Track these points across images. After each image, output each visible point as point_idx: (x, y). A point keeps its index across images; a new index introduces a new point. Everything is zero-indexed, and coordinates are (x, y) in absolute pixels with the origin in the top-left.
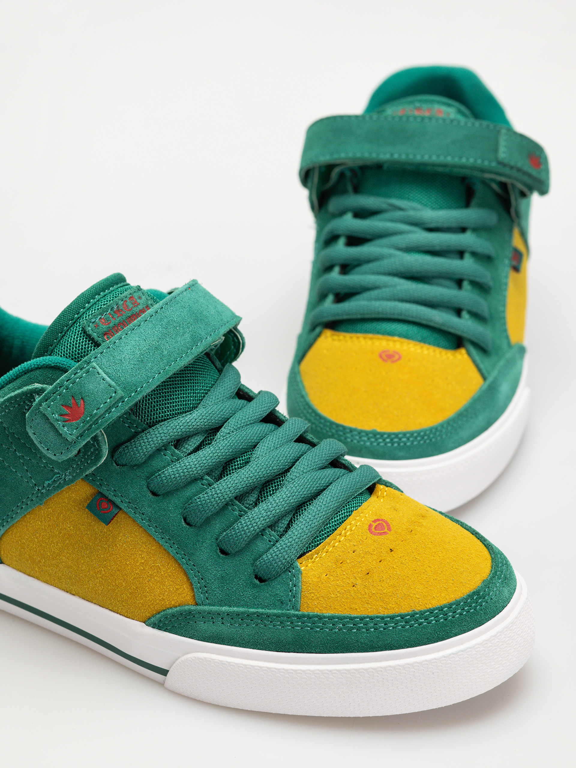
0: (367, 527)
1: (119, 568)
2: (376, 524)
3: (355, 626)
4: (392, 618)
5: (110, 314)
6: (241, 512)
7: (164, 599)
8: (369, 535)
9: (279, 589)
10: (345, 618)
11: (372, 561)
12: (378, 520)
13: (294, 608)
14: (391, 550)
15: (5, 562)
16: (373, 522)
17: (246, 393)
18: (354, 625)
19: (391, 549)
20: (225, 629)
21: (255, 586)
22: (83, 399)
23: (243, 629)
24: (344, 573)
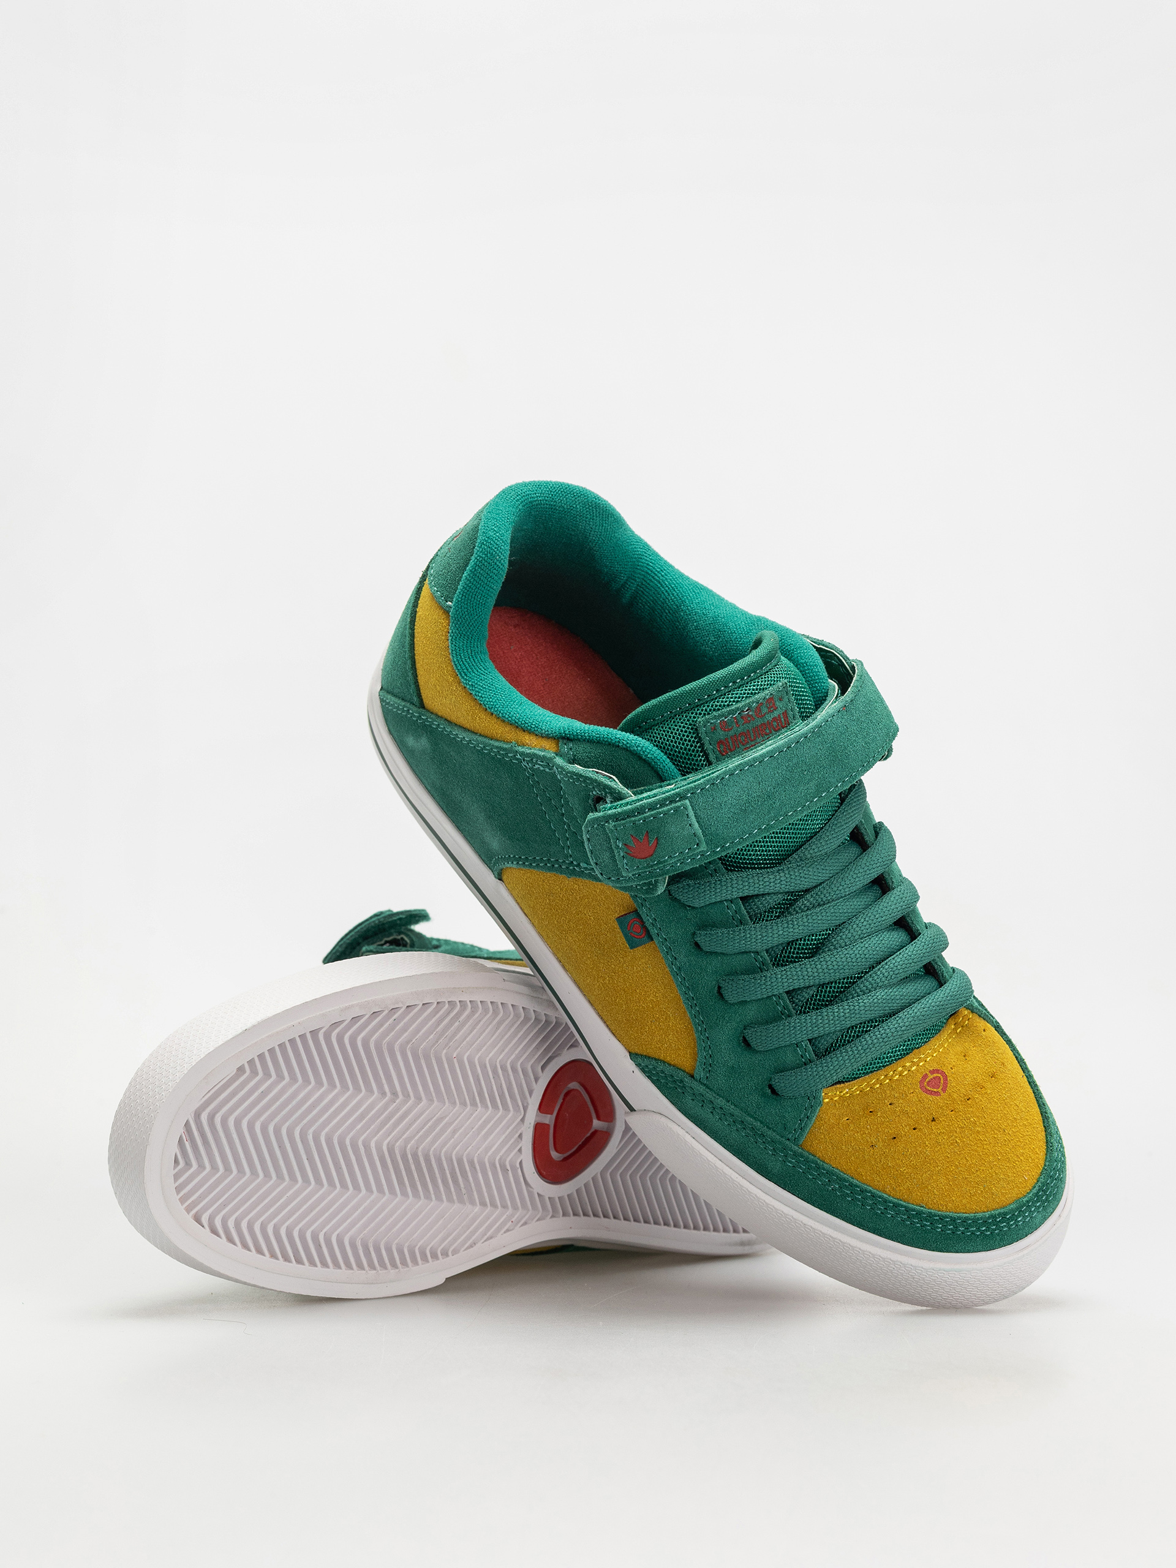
0: (920, 1076)
1: (626, 989)
2: (932, 1077)
3: (852, 1194)
4: (896, 1205)
5: (735, 718)
6: (785, 1009)
7: (660, 1049)
8: (918, 1090)
9: (789, 1113)
10: (845, 1180)
11: (906, 1126)
12: (937, 1071)
13: (796, 1141)
14: (934, 1120)
15: (505, 880)
16: (930, 1072)
17: (862, 834)
18: (851, 1192)
19: (933, 1118)
20: (713, 1119)
21: (764, 1095)
22: (657, 840)
23: (731, 1131)
24: (868, 1127)
